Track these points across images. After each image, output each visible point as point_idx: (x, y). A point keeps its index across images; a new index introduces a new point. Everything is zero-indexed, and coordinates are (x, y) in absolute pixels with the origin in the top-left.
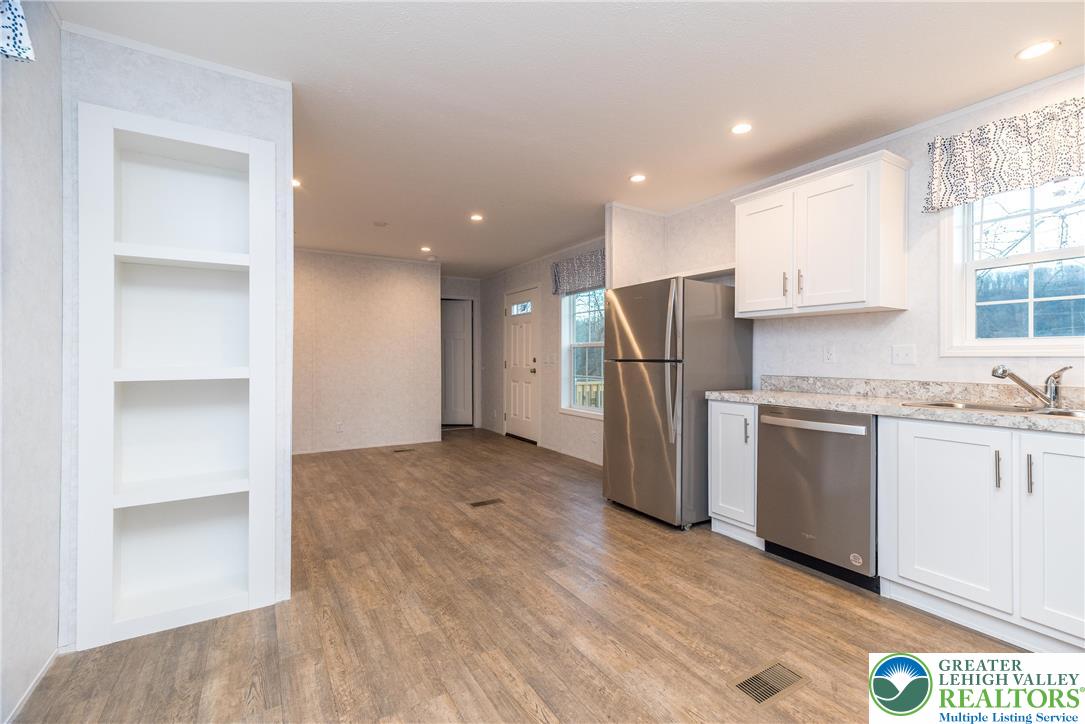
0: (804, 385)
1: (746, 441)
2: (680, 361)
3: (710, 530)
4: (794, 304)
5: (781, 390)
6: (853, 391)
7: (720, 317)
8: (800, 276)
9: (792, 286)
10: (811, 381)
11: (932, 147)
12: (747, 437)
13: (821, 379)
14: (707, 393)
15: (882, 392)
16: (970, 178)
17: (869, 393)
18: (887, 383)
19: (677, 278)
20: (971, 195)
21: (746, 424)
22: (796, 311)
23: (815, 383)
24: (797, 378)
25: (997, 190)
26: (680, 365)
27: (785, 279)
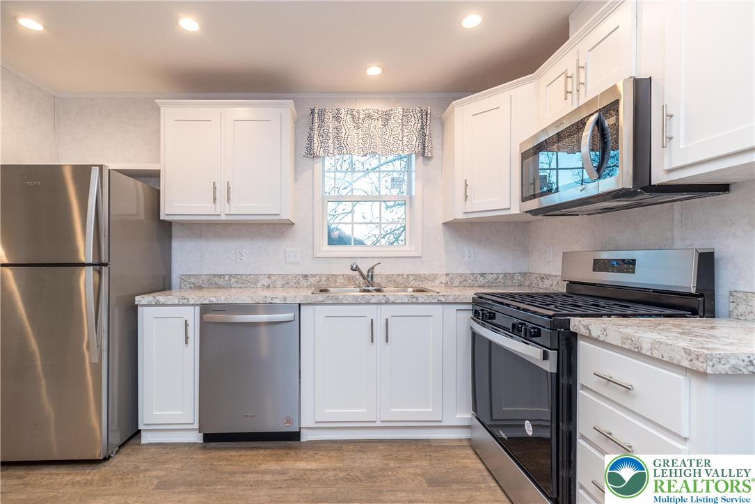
0: (221, 282)
1: (186, 343)
2: (106, 265)
3: (139, 444)
4: (223, 211)
5: (200, 288)
6: (259, 284)
7: (142, 217)
8: (229, 188)
9: (221, 195)
10: (227, 278)
11: (313, 111)
12: (187, 338)
13: (235, 276)
14: (137, 298)
15: (279, 283)
16: (330, 141)
17: (271, 285)
18: (283, 276)
19: (101, 167)
20: (331, 152)
21: (187, 325)
22: (223, 218)
23: (230, 280)
24: (215, 276)
25: (345, 152)
26: (105, 269)
27: (215, 188)
